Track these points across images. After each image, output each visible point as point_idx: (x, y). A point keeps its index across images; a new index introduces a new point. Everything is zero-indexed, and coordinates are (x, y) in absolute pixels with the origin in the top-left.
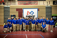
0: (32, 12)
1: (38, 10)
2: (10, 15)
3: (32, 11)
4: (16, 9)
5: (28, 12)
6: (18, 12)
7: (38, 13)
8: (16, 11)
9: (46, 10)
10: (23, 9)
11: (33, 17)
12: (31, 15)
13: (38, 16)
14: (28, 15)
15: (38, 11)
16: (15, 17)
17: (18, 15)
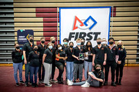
1: (111, 12)
3: (90, 17)
5: (76, 19)
6: (41, 19)
7: (112, 24)
10: (60, 8)
11: (93, 36)
12: (87, 31)
13: (111, 33)
14: (76, 31)
15: (111, 16)
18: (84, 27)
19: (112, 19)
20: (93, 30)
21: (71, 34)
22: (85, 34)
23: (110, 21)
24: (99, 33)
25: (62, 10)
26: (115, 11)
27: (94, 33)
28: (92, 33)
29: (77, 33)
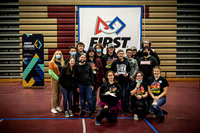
1: (142, 12)
2: (22, 33)
3: (117, 19)
4: (46, 9)
6: (55, 20)
7: (144, 27)
8: (46, 15)
9: (179, 13)
10: (79, 6)
11: (122, 42)
12: (114, 36)
14: (99, 36)
15: (142, 17)
16: (43, 42)
17: (56, 33)
19: (144, 20)
20: (121, 35)
21: (93, 39)
22: (111, 39)
23: (142, 24)
24: (129, 39)
25: (81, 9)
26: (147, 11)
27: (123, 39)
28: (119, 38)
29: (101, 39)
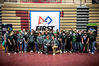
0: (48, 19)
1: (60, 14)
2: (3, 23)
4: (15, 12)
5: (40, 18)
7: (61, 21)
8: (15, 15)
9: (78, 15)
12: (47, 26)
13: (61, 27)
14: (40, 25)
16: (12, 28)
17: (20, 24)
18: (45, 23)
19: (61, 18)
20: (50, 25)
21: (37, 27)
22: (45, 27)
23: (60, 20)
24: (54, 27)
26: (63, 14)
27: (51, 27)
29: (41, 27)
